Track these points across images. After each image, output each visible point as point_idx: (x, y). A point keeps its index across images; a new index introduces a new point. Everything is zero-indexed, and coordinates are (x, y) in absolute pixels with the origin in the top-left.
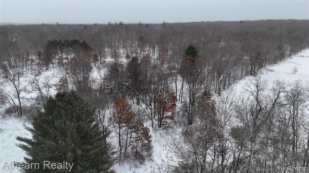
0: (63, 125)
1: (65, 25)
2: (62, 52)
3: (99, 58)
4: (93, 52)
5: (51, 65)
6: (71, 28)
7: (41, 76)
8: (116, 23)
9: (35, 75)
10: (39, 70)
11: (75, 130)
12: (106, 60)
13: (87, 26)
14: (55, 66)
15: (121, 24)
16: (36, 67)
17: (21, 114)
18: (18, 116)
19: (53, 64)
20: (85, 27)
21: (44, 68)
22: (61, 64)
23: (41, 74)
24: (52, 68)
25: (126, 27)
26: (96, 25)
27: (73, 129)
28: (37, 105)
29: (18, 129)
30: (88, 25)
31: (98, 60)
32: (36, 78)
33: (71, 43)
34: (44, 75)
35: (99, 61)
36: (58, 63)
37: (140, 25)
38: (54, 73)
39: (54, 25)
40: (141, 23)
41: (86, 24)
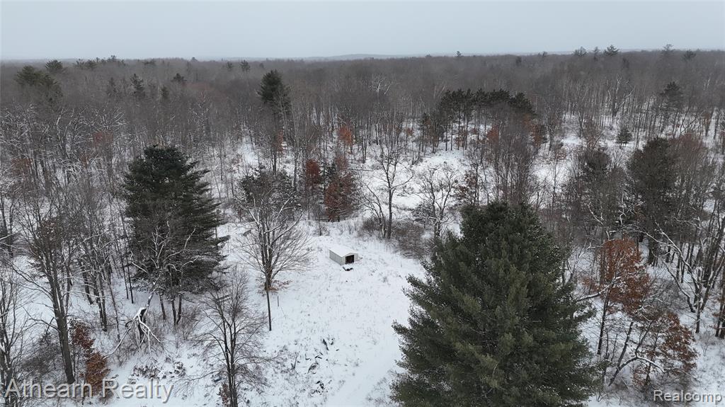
0: (501, 271)
1: (474, 56)
2: (468, 117)
3: (548, 136)
4: (536, 120)
5: (442, 145)
6: (485, 64)
7: (421, 164)
8: (596, 50)
9: (411, 162)
10: (419, 153)
11: (525, 289)
12: (564, 141)
13: (522, 60)
14: (449, 146)
15: (611, 53)
16: (415, 144)
17: (389, 235)
18: (384, 237)
19: (446, 141)
20: (518, 60)
21: (429, 149)
22: (461, 141)
23: (422, 161)
24: (444, 151)
25: (624, 60)
26: (544, 57)
27: (522, 285)
28: (415, 223)
29: (385, 263)
30: (524, 56)
31: (545, 139)
32: (412, 169)
33: (491, 99)
34: (428, 163)
35: (546, 142)
36: (457, 139)
37: (667, 55)
38: (447, 161)
39: (452, 59)
40: (671, 48)
41: (518, 55)
